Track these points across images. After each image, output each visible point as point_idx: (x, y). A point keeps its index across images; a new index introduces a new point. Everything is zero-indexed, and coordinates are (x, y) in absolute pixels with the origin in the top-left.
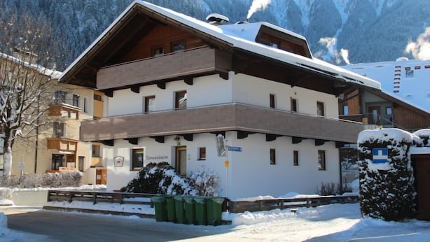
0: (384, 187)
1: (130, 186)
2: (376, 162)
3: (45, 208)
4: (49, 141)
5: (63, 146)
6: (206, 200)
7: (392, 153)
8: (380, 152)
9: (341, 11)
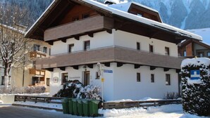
0: (197, 94)
1: (59, 93)
2: (192, 79)
3: (13, 105)
4: (30, 70)
5: (38, 73)
6: (89, 102)
7: (203, 73)
8: (195, 72)
9: (187, 7)
